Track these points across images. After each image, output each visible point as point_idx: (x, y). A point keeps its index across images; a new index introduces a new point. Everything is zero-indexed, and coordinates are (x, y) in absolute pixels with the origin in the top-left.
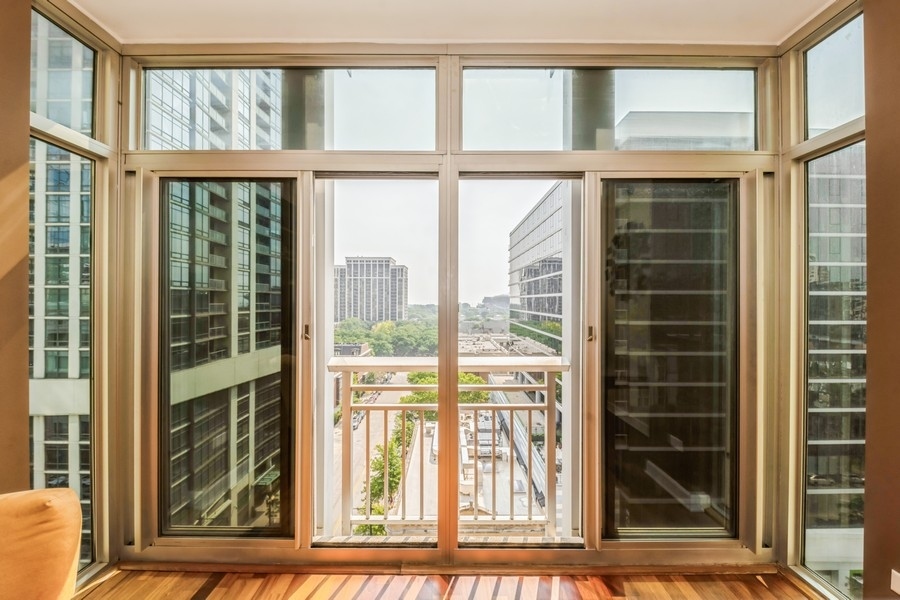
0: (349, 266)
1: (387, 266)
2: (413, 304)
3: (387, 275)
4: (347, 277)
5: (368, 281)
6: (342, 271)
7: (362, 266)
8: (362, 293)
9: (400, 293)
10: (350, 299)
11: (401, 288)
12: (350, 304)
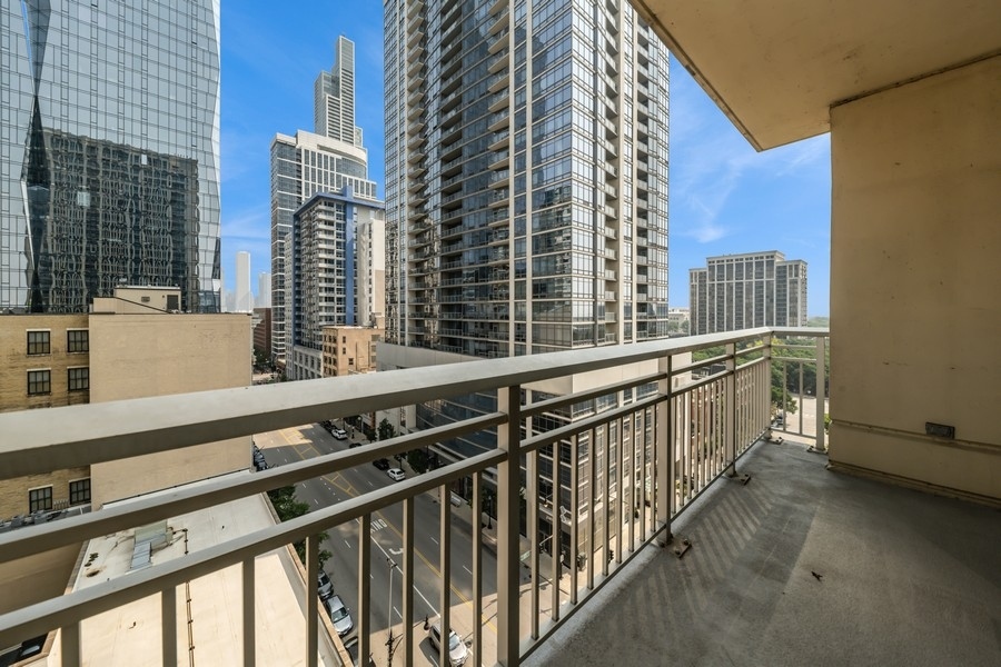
0: (711, 268)
1: (770, 264)
2: (815, 316)
3: (770, 276)
4: (708, 282)
5: (739, 285)
6: (702, 275)
7: (730, 267)
8: (729, 300)
9: (794, 300)
10: (712, 309)
11: (794, 293)
12: (712, 316)
